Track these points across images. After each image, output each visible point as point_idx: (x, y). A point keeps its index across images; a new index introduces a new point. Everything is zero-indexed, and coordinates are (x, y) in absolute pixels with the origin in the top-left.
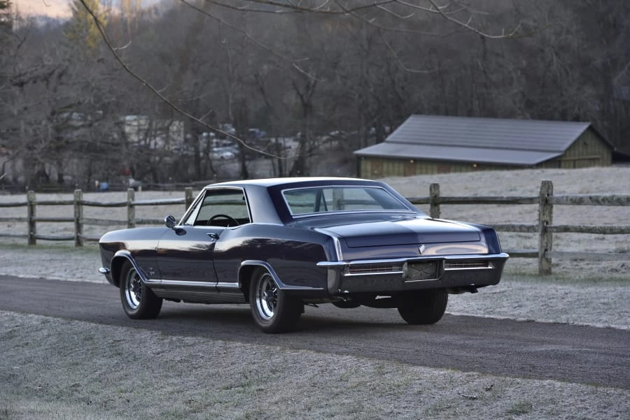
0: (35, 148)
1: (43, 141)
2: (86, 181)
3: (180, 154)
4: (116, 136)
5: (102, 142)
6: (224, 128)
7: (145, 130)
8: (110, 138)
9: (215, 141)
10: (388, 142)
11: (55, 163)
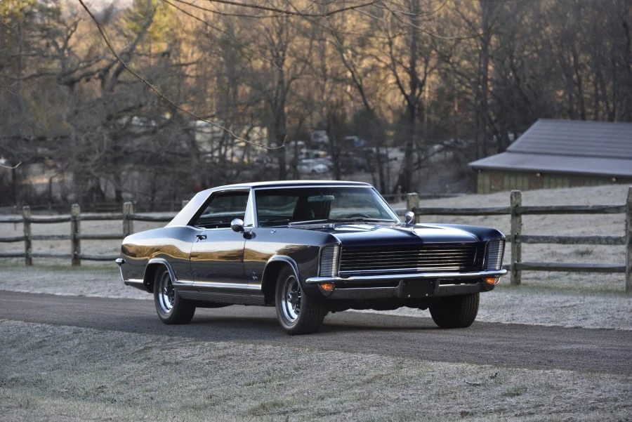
0: (87, 160)
1: (97, 151)
2: (150, 199)
3: (262, 167)
4: (185, 145)
5: (167, 152)
6: (317, 136)
7: (218, 137)
8: (178, 147)
9: (304, 151)
10: (510, 152)
11: (112, 177)
